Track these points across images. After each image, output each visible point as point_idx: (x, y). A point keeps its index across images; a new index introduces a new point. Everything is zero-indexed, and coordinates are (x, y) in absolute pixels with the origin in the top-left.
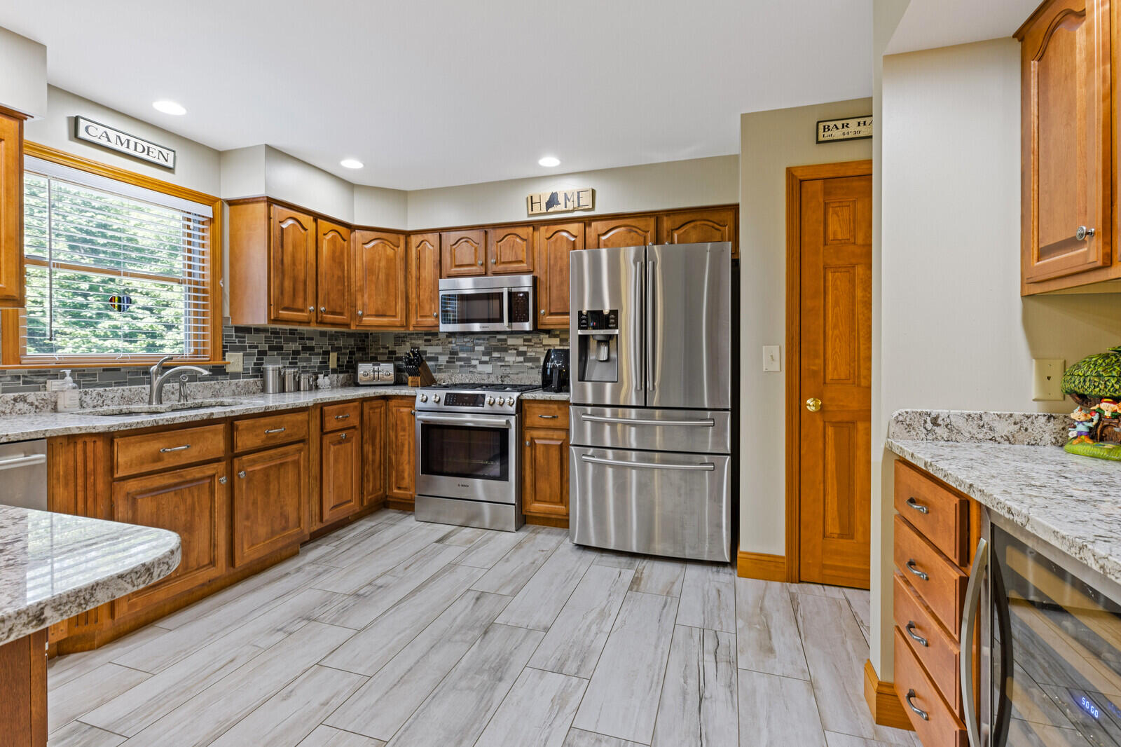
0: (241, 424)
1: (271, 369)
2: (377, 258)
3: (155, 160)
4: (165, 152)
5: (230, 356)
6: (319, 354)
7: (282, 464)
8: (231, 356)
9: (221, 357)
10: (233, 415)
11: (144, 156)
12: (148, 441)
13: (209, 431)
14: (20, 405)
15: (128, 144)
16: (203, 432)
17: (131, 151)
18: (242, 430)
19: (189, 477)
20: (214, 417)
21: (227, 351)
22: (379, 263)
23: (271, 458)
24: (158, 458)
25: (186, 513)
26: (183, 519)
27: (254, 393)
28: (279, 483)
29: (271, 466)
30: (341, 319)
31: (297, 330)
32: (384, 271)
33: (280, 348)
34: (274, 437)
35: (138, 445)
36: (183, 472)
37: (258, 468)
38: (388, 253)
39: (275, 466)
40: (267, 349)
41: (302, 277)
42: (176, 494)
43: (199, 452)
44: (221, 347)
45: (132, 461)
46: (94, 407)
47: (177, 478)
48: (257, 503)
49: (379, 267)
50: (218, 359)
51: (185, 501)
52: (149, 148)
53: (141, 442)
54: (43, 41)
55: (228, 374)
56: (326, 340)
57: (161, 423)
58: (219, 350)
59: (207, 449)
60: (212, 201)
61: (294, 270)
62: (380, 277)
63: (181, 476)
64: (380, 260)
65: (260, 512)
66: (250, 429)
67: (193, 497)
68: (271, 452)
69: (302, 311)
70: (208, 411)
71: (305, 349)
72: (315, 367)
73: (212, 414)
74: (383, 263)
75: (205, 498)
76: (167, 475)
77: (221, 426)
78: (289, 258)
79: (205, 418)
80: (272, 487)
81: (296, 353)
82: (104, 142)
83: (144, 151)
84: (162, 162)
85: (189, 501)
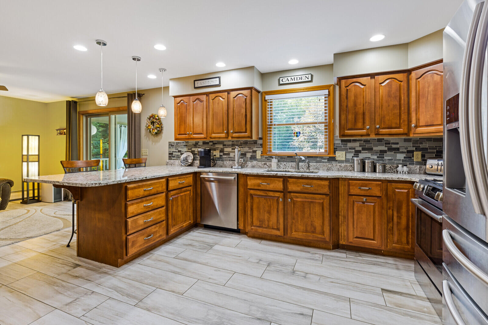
0: (291, 180)
1: (356, 160)
2: (427, 85)
3: (304, 80)
4: (307, 76)
5: (337, 153)
6: (402, 152)
7: (311, 202)
8: (339, 153)
9: (333, 153)
10: (286, 175)
11: (300, 81)
12: (256, 179)
13: (277, 180)
14: (265, 166)
15: (294, 79)
16: (275, 180)
17: (296, 81)
18: (291, 182)
19: (269, 195)
20: (278, 175)
21: (337, 151)
22: (428, 89)
23: (306, 198)
24: (259, 185)
25: (268, 207)
26: (267, 208)
27: (350, 171)
28: (310, 210)
29: (305, 201)
30: (399, 131)
31: (384, 139)
32: (432, 93)
33: (371, 149)
34: (307, 188)
35: (253, 180)
36: (268, 192)
37: (299, 200)
38: (435, 79)
39: (308, 202)
40: (361, 150)
41: (361, 111)
42: (265, 199)
43: (273, 187)
44: (333, 148)
45: (252, 184)
46: (283, 168)
47: (264, 194)
48: (298, 214)
49: (428, 91)
50: (331, 154)
51: (268, 203)
52: (301, 77)
53: (254, 179)
54: (253, 65)
55: (337, 161)
56: (411, 144)
57: (259, 174)
58: (332, 150)
59: (276, 186)
60: (329, 87)
61: (355, 109)
62: (429, 98)
63: (266, 194)
64: (429, 86)
65: (299, 220)
66: (294, 183)
67: (270, 202)
68: (306, 195)
69: (363, 129)
70: (276, 173)
71: (391, 149)
72: (400, 160)
73: (277, 174)
74: (431, 88)
75: (275, 204)
76: (262, 192)
77: (282, 179)
78: (352, 103)
79: (274, 175)
80: (306, 210)
81: (383, 152)
82: (287, 82)
83: (300, 79)
84: (307, 80)
85: (269, 203)
